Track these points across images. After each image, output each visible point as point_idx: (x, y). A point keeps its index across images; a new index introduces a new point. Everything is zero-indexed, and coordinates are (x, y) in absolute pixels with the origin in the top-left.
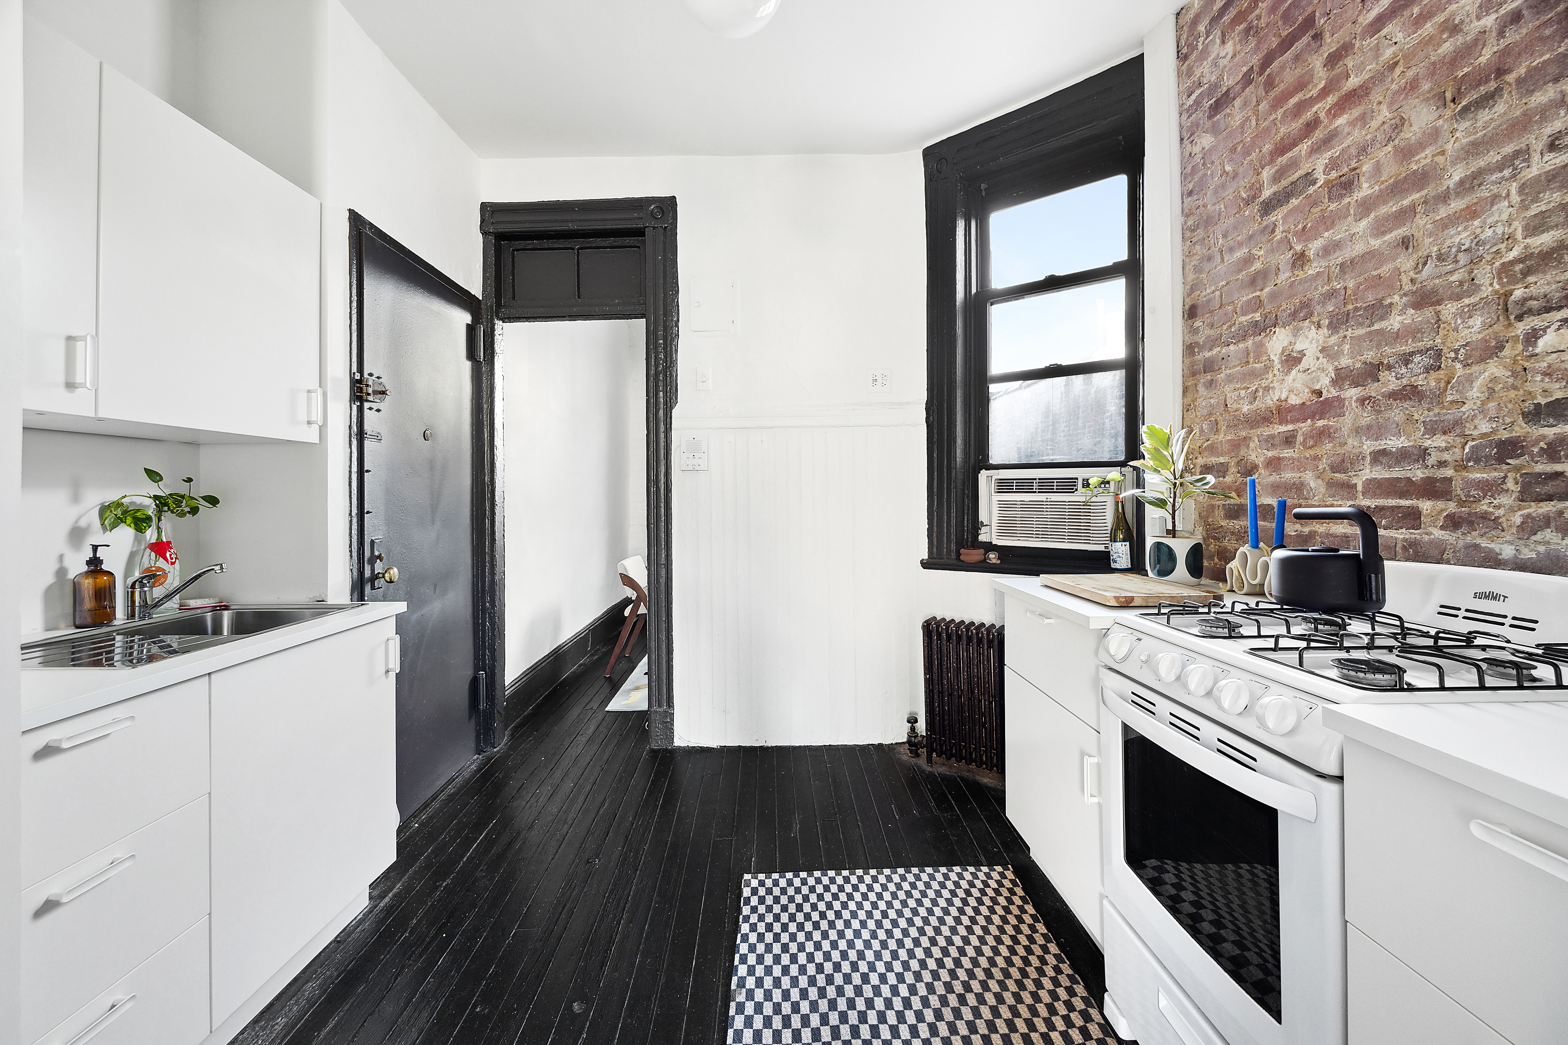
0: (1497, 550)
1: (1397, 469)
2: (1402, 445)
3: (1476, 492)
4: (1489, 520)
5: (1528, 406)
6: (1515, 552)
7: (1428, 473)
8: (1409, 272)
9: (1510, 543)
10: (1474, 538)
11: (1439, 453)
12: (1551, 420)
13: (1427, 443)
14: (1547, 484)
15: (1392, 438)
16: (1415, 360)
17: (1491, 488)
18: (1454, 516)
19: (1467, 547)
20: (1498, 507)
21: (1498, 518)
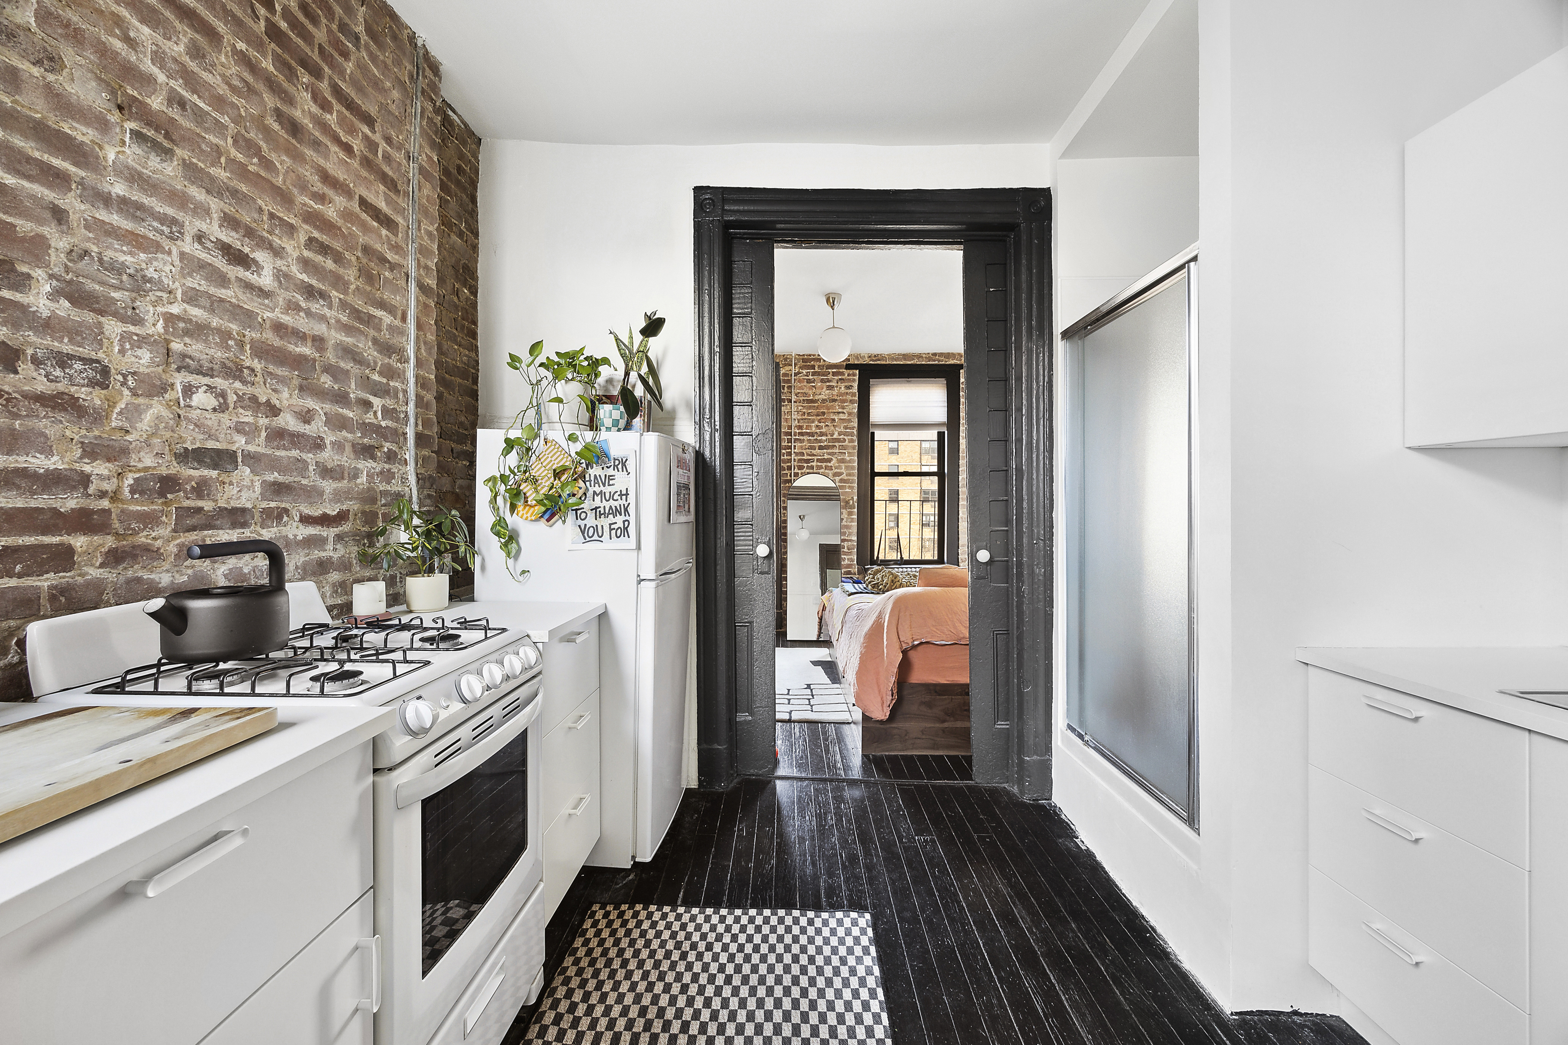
0: (157, 580)
1: (45, 497)
2: (55, 466)
3: (137, 525)
4: (153, 551)
5: (179, 449)
6: (171, 578)
7: (83, 503)
8: (61, 253)
9: (168, 571)
10: (137, 571)
11: (99, 482)
12: (196, 464)
13: (87, 469)
14: (193, 517)
15: (38, 455)
16: (75, 366)
17: (149, 520)
18: (117, 551)
19: (128, 582)
20: (154, 539)
21: (159, 549)
